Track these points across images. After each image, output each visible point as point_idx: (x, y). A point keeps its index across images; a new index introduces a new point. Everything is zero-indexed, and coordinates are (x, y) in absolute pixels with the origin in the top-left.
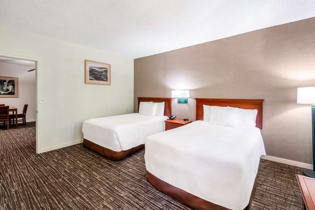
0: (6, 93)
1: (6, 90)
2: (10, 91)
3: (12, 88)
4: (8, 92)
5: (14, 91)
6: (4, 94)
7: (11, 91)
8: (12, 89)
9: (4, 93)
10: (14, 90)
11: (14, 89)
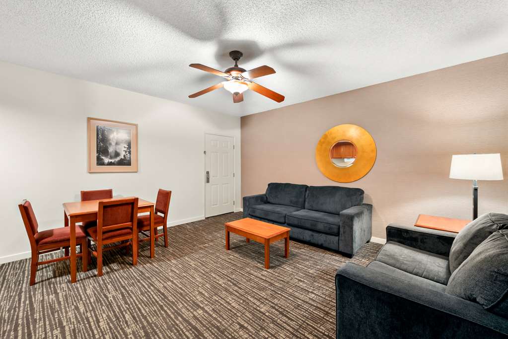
0: (113, 161)
1: (113, 154)
2: (123, 158)
3: (125, 149)
4: (118, 159)
5: (130, 157)
6: (110, 164)
7: (124, 156)
8: (126, 152)
9: (110, 161)
10: (130, 154)
11: (130, 152)
